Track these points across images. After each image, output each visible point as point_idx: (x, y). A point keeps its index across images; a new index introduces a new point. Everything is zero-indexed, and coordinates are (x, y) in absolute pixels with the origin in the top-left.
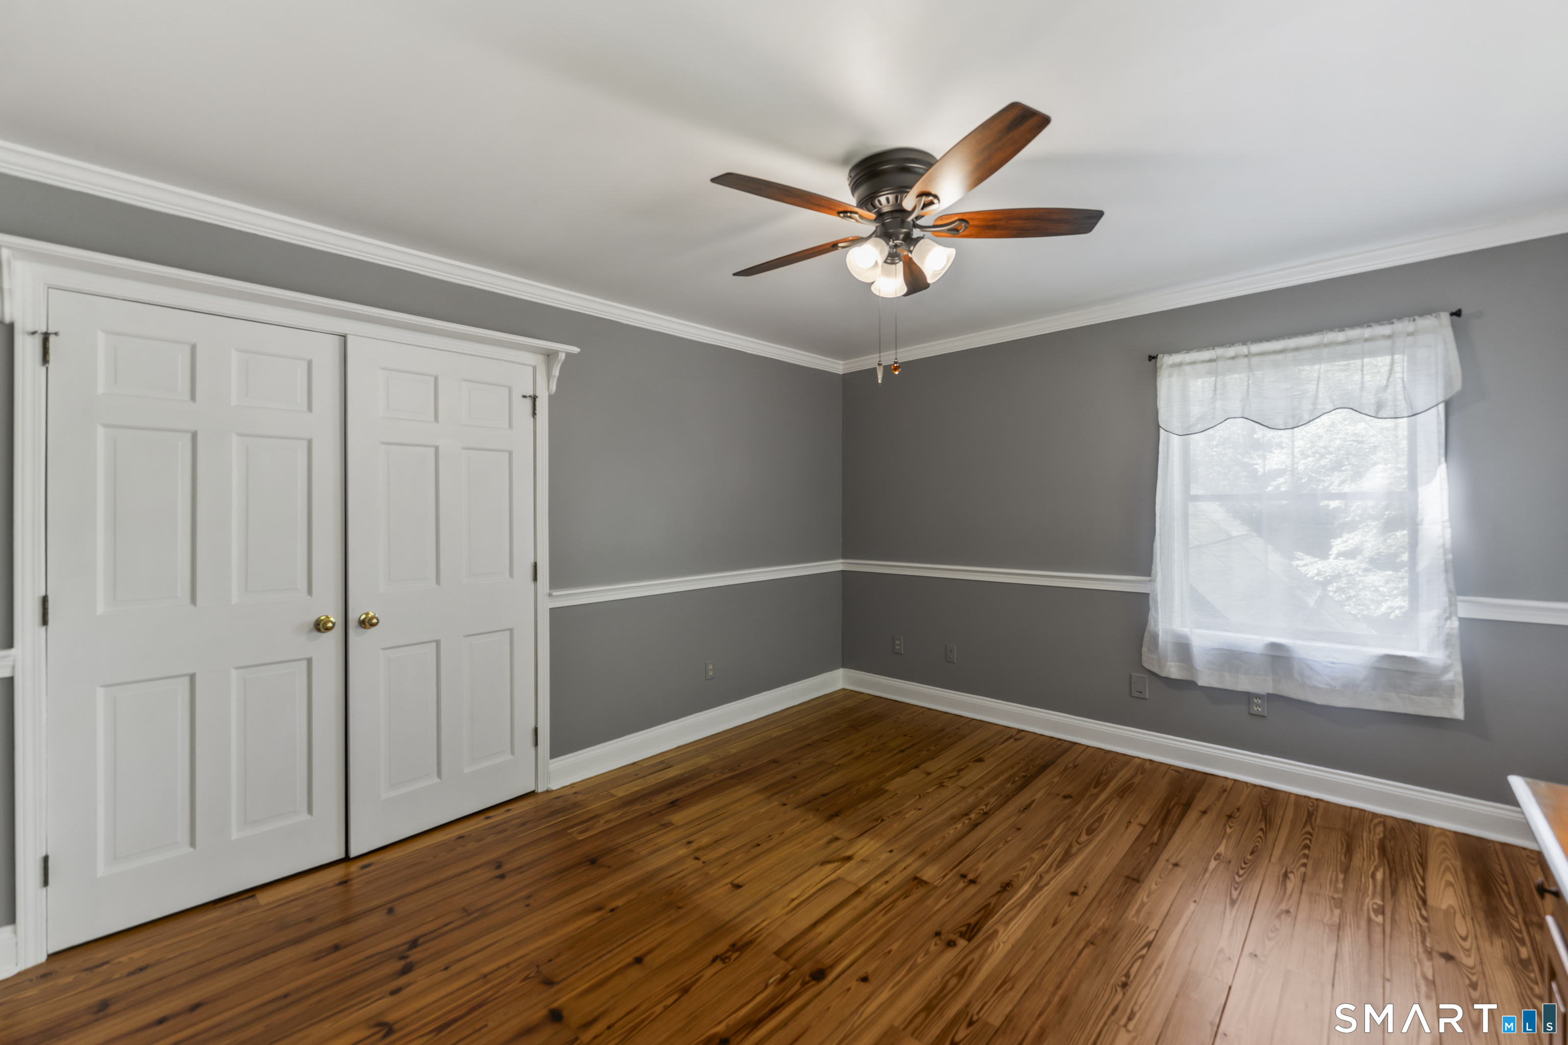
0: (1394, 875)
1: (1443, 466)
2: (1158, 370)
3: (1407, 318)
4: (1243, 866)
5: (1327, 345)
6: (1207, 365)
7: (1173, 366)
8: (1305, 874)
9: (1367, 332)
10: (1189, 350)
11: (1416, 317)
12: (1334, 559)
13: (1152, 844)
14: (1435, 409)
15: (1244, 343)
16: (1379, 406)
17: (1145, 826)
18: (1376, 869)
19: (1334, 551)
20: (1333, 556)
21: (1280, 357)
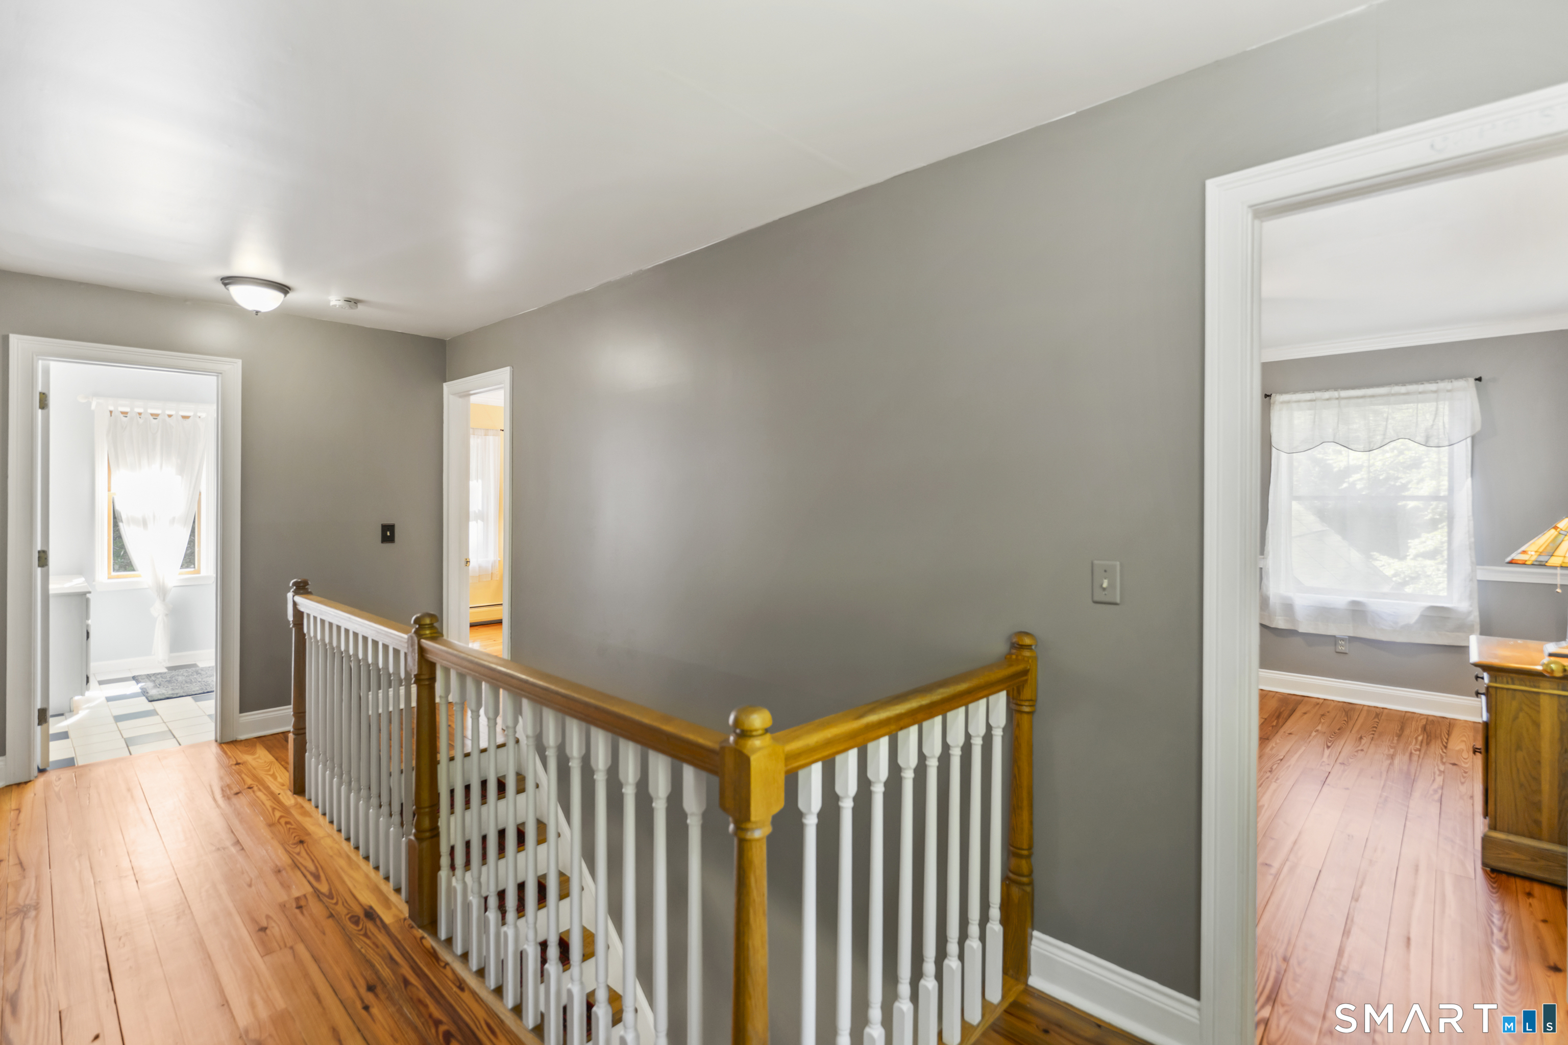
0: (1429, 738)
1: (1470, 479)
2: (1272, 405)
3: (1447, 380)
4: (1334, 734)
5: (1393, 395)
6: (1309, 403)
7: (1283, 403)
8: (1373, 737)
9: (1421, 388)
10: (1295, 392)
11: (1453, 380)
12: (1412, 559)
13: (1273, 726)
14: (1464, 441)
15: (1336, 389)
16: (1428, 438)
17: (1266, 719)
18: (1419, 736)
19: (1412, 552)
20: (1411, 557)
21: (1361, 401)
